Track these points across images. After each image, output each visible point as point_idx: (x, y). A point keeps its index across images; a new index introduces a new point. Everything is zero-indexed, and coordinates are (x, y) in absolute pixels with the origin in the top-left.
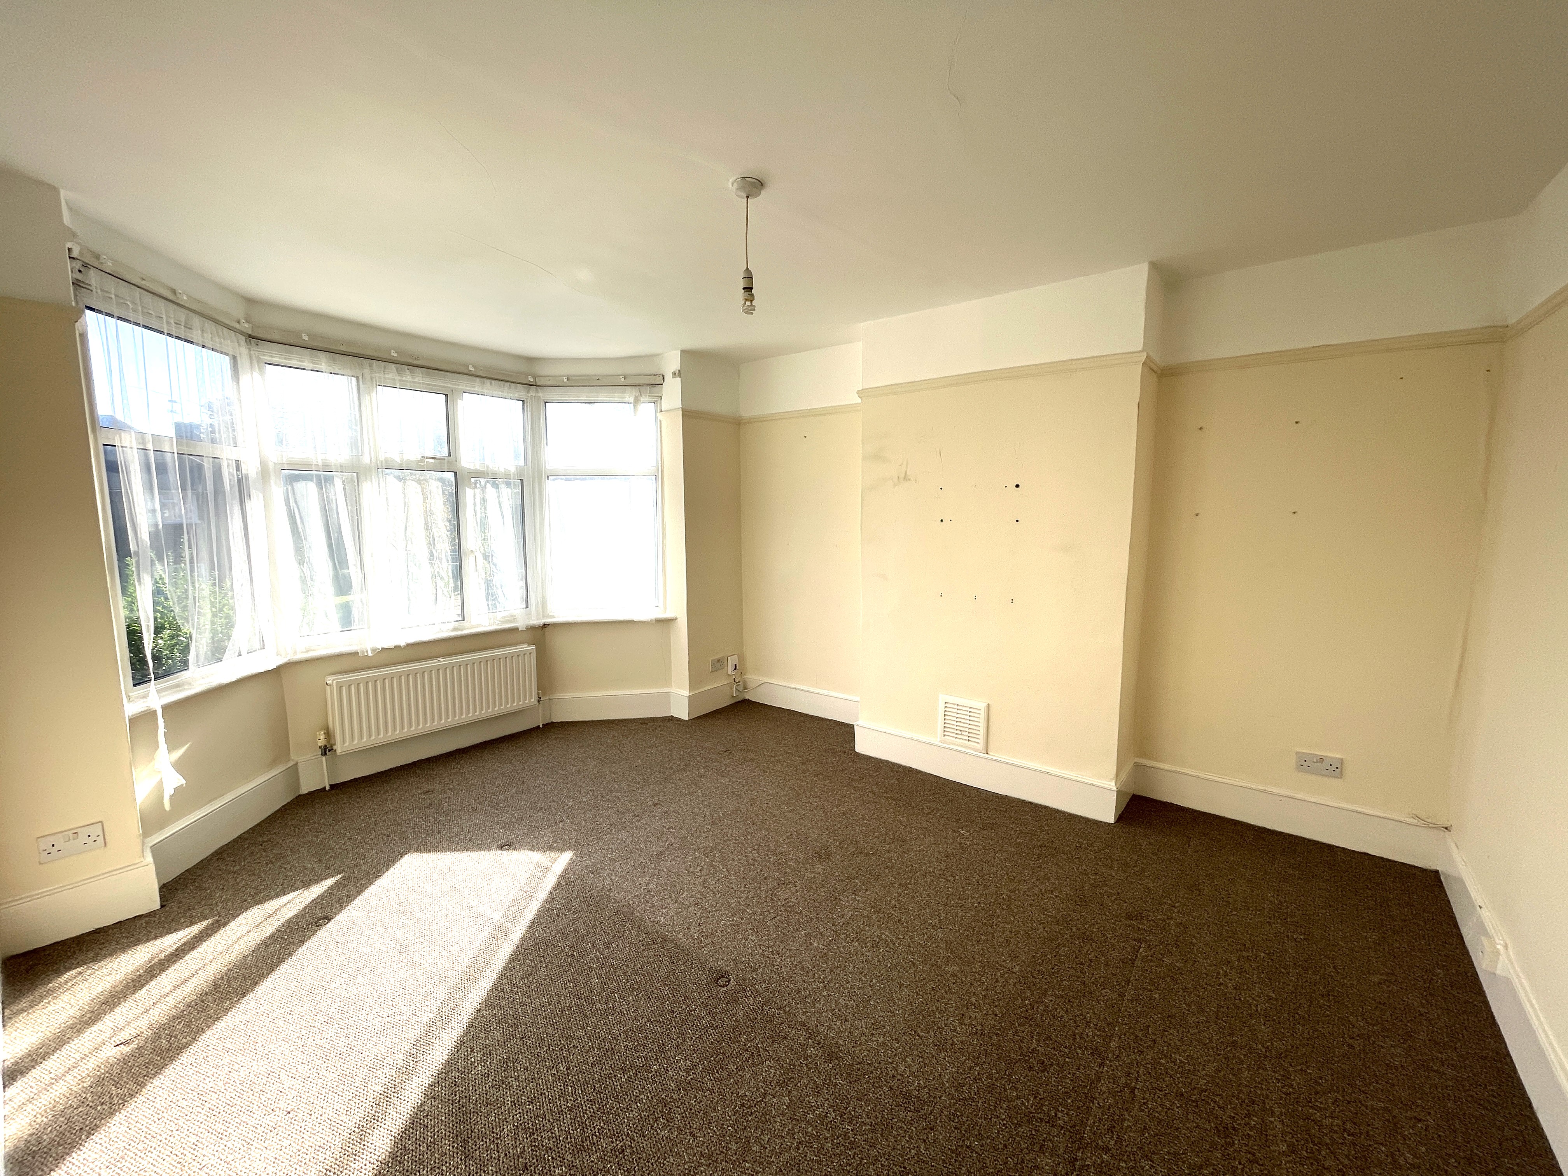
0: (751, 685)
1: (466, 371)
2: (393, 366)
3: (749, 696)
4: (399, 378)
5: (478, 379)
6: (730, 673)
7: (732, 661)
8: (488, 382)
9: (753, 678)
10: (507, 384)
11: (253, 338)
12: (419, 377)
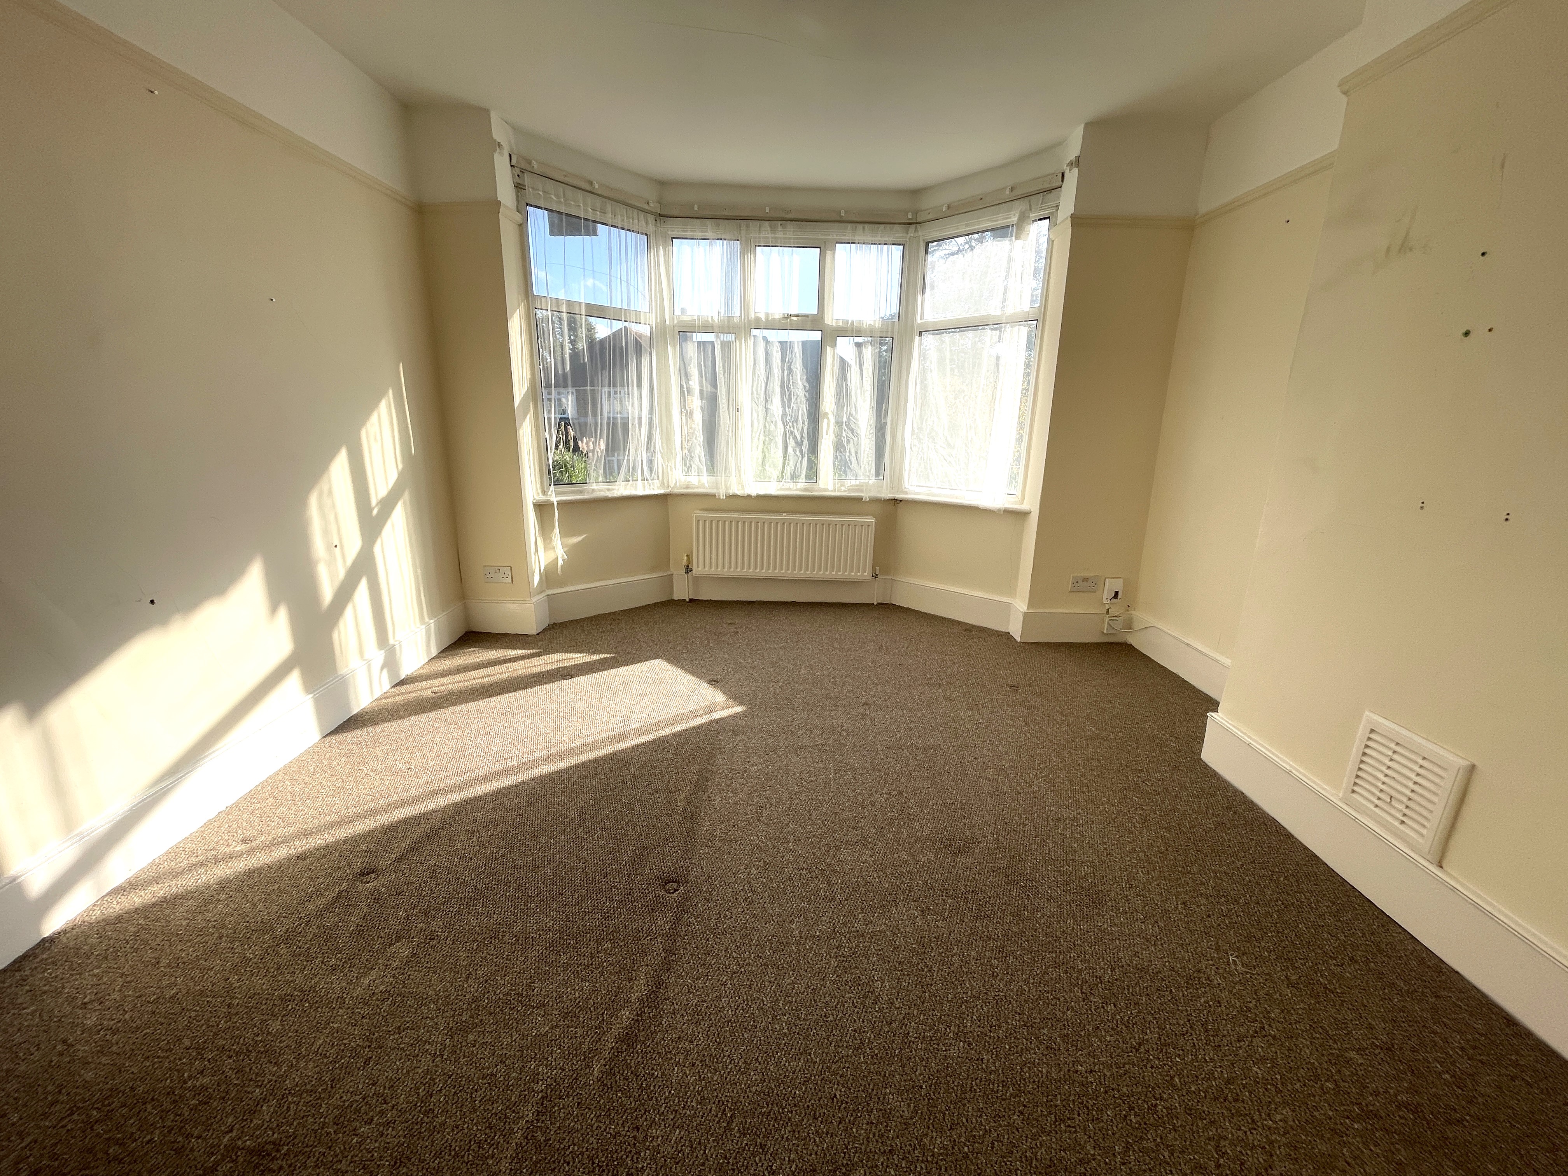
0: (1137, 626)
1: (838, 218)
2: (767, 223)
3: (1132, 640)
4: (773, 235)
5: (849, 226)
6: (1105, 601)
7: (1112, 585)
8: (860, 227)
9: (1142, 617)
10: (882, 227)
11: (662, 217)
12: (791, 231)
